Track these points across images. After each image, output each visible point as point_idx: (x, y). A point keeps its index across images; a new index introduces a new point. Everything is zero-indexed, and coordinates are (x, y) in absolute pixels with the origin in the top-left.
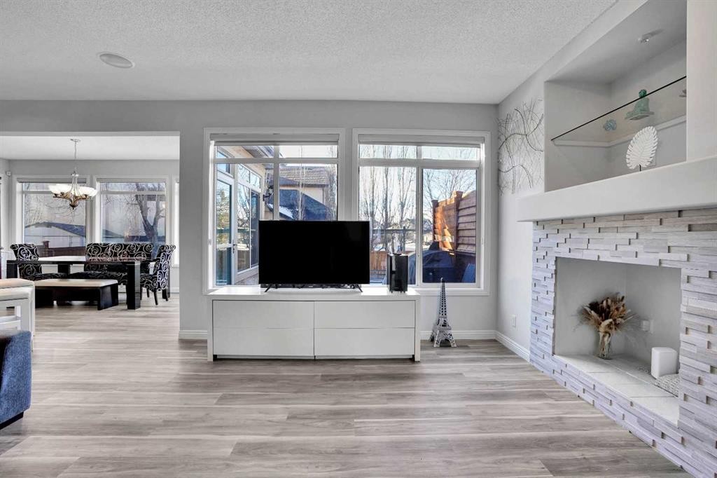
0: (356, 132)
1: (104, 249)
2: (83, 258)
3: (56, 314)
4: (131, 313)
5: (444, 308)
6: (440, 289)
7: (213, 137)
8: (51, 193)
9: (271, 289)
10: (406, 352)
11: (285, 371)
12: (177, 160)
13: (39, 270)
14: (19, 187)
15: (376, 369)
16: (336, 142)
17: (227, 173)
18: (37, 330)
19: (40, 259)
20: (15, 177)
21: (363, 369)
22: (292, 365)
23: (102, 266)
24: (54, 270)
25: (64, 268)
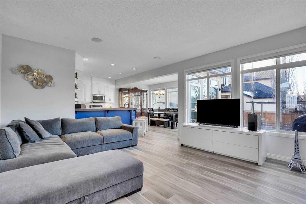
0: (239, 60)
1: (168, 110)
2: (163, 113)
3: (155, 128)
4: (172, 130)
5: (297, 145)
6: (294, 135)
7: (186, 72)
8: (154, 93)
9: (200, 125)
10: (254, 159)
11: (199, 153)
12: (177, 81)
13: (153, 115)
14: (151, 92)
15: (234, 162)
16: (230, 66)
17: (198, 83)
18: (148, 130)
19: (154, 112)
20: (151, 90)
21: (228, 160)
22: (202, 152)
23: (168, 115)
24: (157, 115)
25: (159, 115)
